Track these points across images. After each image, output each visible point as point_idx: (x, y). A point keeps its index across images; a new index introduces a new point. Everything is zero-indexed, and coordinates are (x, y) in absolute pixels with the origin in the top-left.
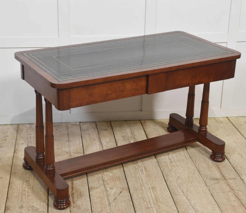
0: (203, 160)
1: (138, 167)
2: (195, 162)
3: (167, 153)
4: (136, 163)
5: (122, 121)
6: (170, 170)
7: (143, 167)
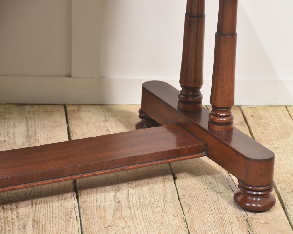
0: (212, 206)
1: (15, 217)
2: (186, 211)
3: (115, 187)
4: (11, 209)
5: (7, 106)
6: (109, 226)
7: (30, 220)
